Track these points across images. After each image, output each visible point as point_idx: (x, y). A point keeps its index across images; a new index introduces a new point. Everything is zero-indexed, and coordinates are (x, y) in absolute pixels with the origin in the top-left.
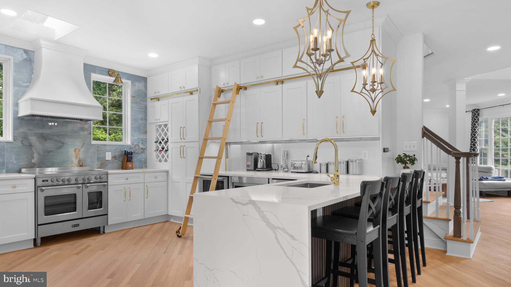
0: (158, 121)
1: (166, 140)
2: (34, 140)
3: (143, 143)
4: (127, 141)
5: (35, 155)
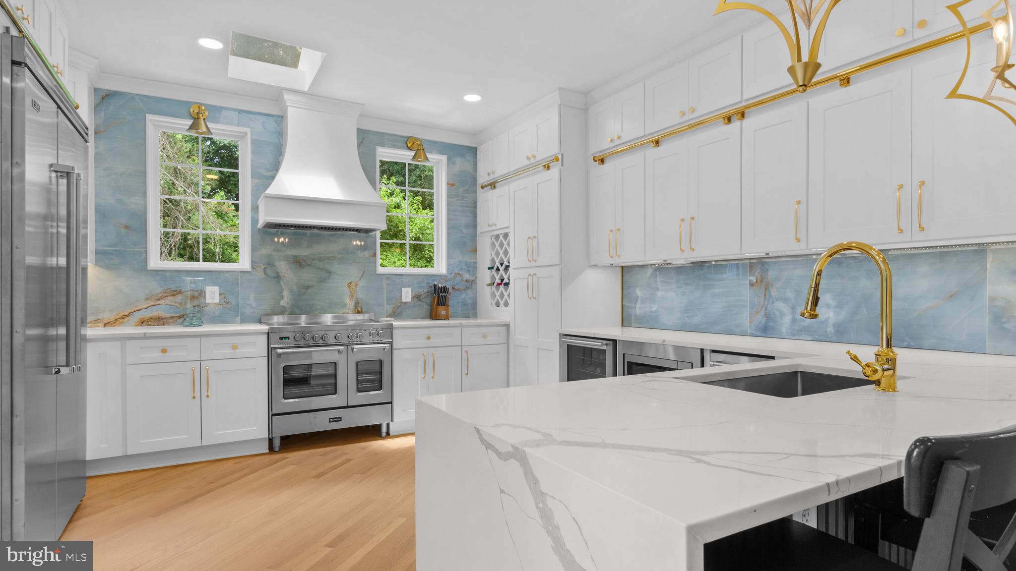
0: (493, 228)
1: (506, 263)
2: (283, 267)
3: (469, 271)
4: (440, 266)
5: (286, 293)
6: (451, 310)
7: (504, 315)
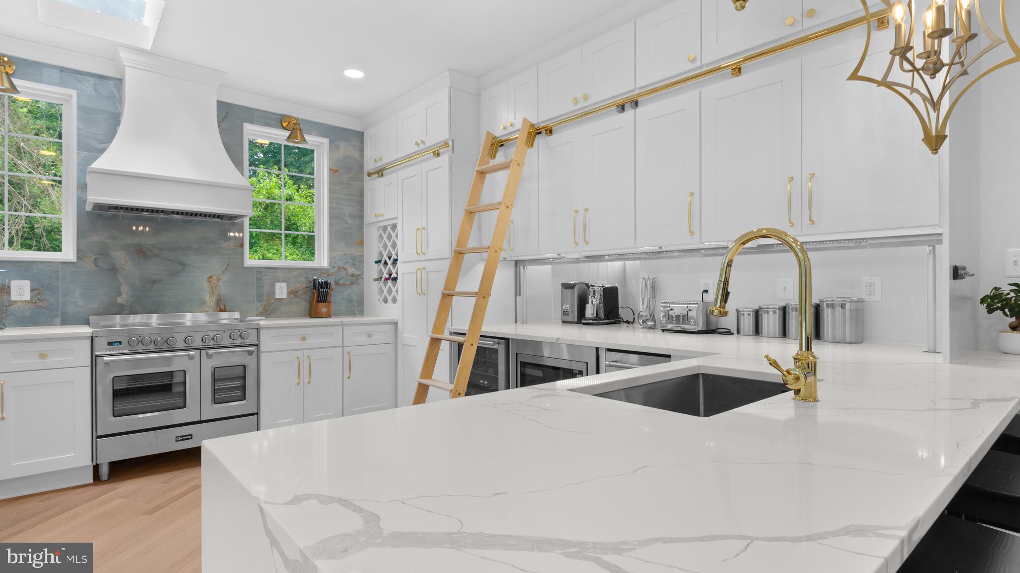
0: (381, 219)
1: (394, 257)
2: (120, 257)
3: (354, 265)
4: (322, 259)
5: (125, 289)
6: (333, 307)
7: (390, 312)
